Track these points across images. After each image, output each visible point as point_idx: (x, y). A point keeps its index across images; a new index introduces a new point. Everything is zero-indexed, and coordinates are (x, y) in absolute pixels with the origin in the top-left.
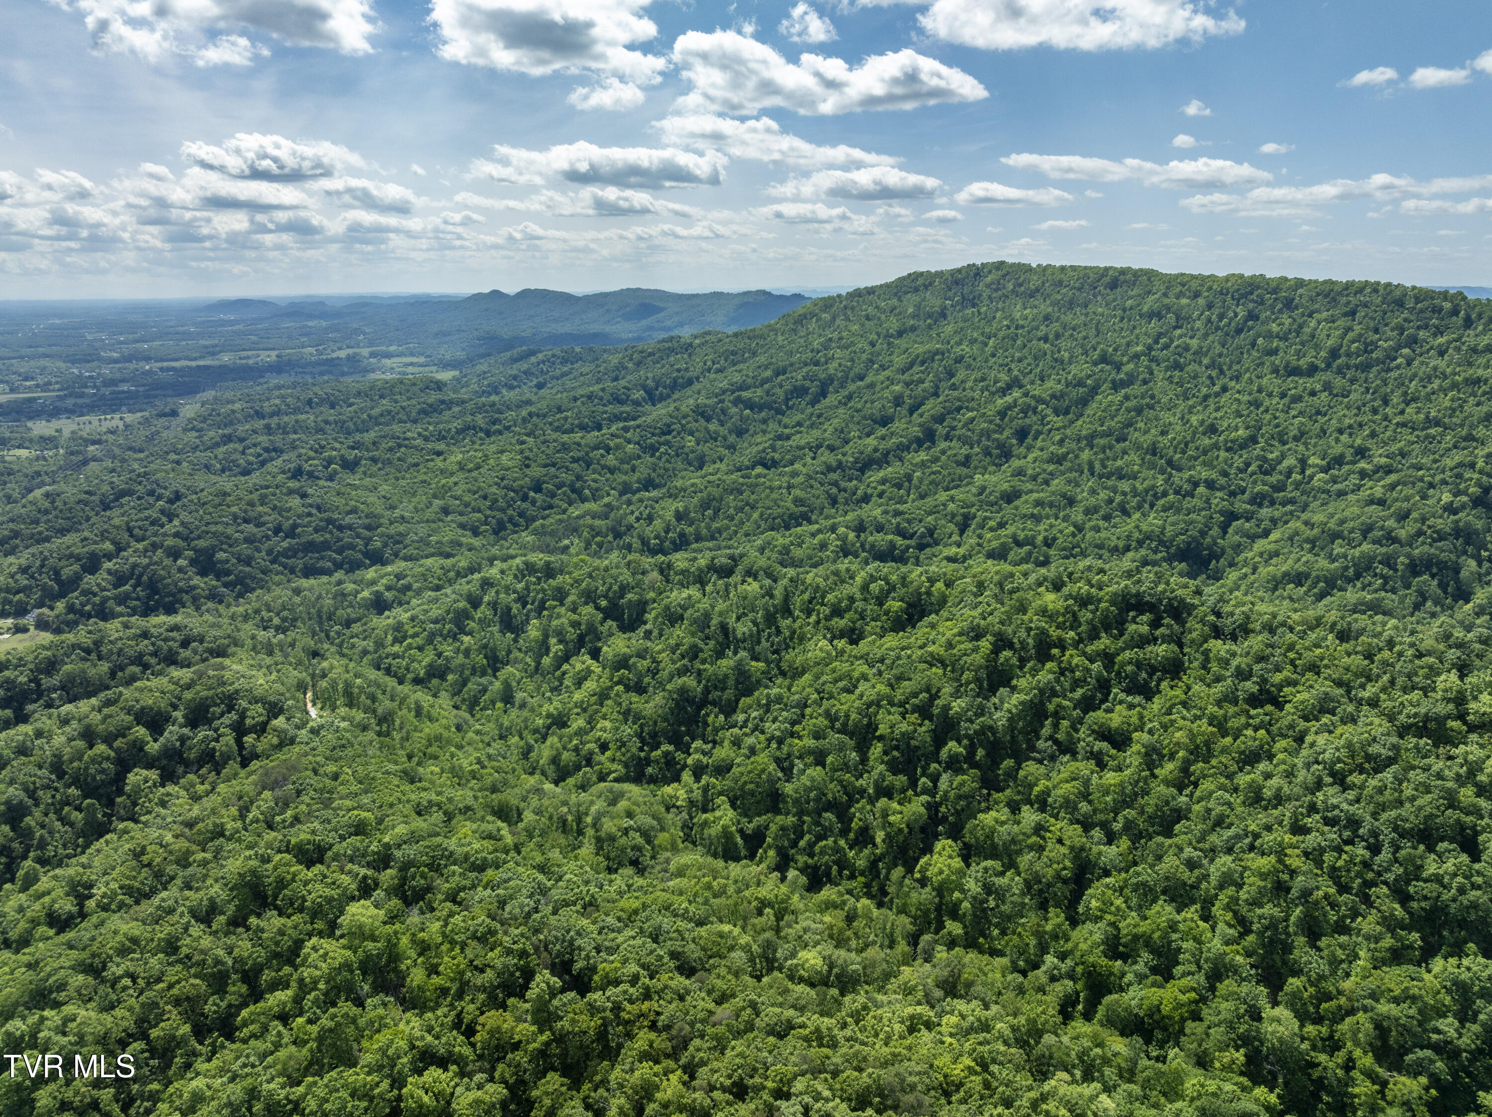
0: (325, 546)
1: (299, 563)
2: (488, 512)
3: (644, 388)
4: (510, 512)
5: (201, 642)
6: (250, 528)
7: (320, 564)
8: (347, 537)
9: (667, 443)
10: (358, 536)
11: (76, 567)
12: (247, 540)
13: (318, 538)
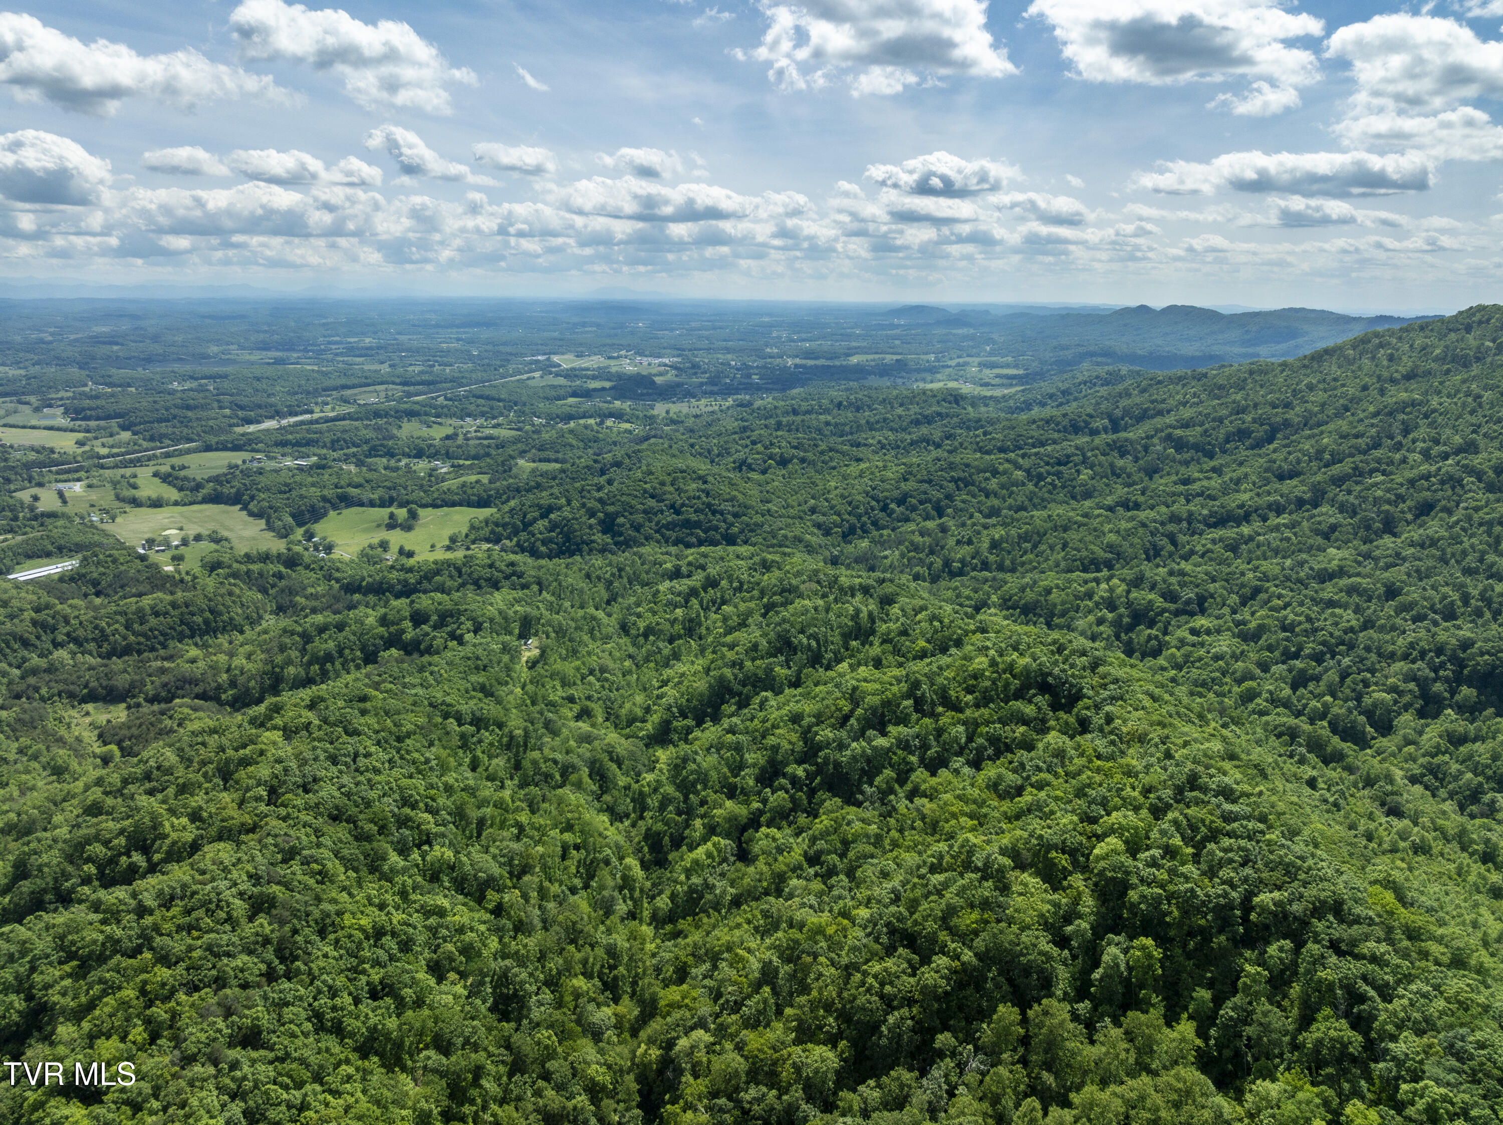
0: (697, 524)
1: (673, 535)
2: (846, 517)
3: (1110, 417)
4: (864, 519)
5: (519, 577)
6: (652, 503)
7: (688, 539)
8: (716, 520)
9: (1058, 475)
10: (725, 521)
11: (537, 514)
12: (645, 512)
13: (694, 517)
